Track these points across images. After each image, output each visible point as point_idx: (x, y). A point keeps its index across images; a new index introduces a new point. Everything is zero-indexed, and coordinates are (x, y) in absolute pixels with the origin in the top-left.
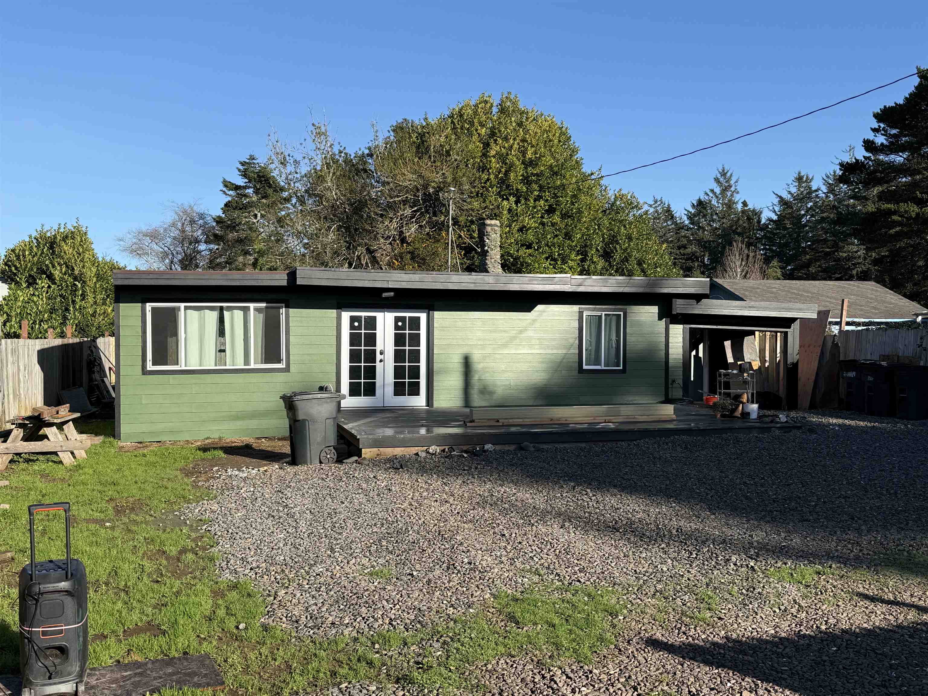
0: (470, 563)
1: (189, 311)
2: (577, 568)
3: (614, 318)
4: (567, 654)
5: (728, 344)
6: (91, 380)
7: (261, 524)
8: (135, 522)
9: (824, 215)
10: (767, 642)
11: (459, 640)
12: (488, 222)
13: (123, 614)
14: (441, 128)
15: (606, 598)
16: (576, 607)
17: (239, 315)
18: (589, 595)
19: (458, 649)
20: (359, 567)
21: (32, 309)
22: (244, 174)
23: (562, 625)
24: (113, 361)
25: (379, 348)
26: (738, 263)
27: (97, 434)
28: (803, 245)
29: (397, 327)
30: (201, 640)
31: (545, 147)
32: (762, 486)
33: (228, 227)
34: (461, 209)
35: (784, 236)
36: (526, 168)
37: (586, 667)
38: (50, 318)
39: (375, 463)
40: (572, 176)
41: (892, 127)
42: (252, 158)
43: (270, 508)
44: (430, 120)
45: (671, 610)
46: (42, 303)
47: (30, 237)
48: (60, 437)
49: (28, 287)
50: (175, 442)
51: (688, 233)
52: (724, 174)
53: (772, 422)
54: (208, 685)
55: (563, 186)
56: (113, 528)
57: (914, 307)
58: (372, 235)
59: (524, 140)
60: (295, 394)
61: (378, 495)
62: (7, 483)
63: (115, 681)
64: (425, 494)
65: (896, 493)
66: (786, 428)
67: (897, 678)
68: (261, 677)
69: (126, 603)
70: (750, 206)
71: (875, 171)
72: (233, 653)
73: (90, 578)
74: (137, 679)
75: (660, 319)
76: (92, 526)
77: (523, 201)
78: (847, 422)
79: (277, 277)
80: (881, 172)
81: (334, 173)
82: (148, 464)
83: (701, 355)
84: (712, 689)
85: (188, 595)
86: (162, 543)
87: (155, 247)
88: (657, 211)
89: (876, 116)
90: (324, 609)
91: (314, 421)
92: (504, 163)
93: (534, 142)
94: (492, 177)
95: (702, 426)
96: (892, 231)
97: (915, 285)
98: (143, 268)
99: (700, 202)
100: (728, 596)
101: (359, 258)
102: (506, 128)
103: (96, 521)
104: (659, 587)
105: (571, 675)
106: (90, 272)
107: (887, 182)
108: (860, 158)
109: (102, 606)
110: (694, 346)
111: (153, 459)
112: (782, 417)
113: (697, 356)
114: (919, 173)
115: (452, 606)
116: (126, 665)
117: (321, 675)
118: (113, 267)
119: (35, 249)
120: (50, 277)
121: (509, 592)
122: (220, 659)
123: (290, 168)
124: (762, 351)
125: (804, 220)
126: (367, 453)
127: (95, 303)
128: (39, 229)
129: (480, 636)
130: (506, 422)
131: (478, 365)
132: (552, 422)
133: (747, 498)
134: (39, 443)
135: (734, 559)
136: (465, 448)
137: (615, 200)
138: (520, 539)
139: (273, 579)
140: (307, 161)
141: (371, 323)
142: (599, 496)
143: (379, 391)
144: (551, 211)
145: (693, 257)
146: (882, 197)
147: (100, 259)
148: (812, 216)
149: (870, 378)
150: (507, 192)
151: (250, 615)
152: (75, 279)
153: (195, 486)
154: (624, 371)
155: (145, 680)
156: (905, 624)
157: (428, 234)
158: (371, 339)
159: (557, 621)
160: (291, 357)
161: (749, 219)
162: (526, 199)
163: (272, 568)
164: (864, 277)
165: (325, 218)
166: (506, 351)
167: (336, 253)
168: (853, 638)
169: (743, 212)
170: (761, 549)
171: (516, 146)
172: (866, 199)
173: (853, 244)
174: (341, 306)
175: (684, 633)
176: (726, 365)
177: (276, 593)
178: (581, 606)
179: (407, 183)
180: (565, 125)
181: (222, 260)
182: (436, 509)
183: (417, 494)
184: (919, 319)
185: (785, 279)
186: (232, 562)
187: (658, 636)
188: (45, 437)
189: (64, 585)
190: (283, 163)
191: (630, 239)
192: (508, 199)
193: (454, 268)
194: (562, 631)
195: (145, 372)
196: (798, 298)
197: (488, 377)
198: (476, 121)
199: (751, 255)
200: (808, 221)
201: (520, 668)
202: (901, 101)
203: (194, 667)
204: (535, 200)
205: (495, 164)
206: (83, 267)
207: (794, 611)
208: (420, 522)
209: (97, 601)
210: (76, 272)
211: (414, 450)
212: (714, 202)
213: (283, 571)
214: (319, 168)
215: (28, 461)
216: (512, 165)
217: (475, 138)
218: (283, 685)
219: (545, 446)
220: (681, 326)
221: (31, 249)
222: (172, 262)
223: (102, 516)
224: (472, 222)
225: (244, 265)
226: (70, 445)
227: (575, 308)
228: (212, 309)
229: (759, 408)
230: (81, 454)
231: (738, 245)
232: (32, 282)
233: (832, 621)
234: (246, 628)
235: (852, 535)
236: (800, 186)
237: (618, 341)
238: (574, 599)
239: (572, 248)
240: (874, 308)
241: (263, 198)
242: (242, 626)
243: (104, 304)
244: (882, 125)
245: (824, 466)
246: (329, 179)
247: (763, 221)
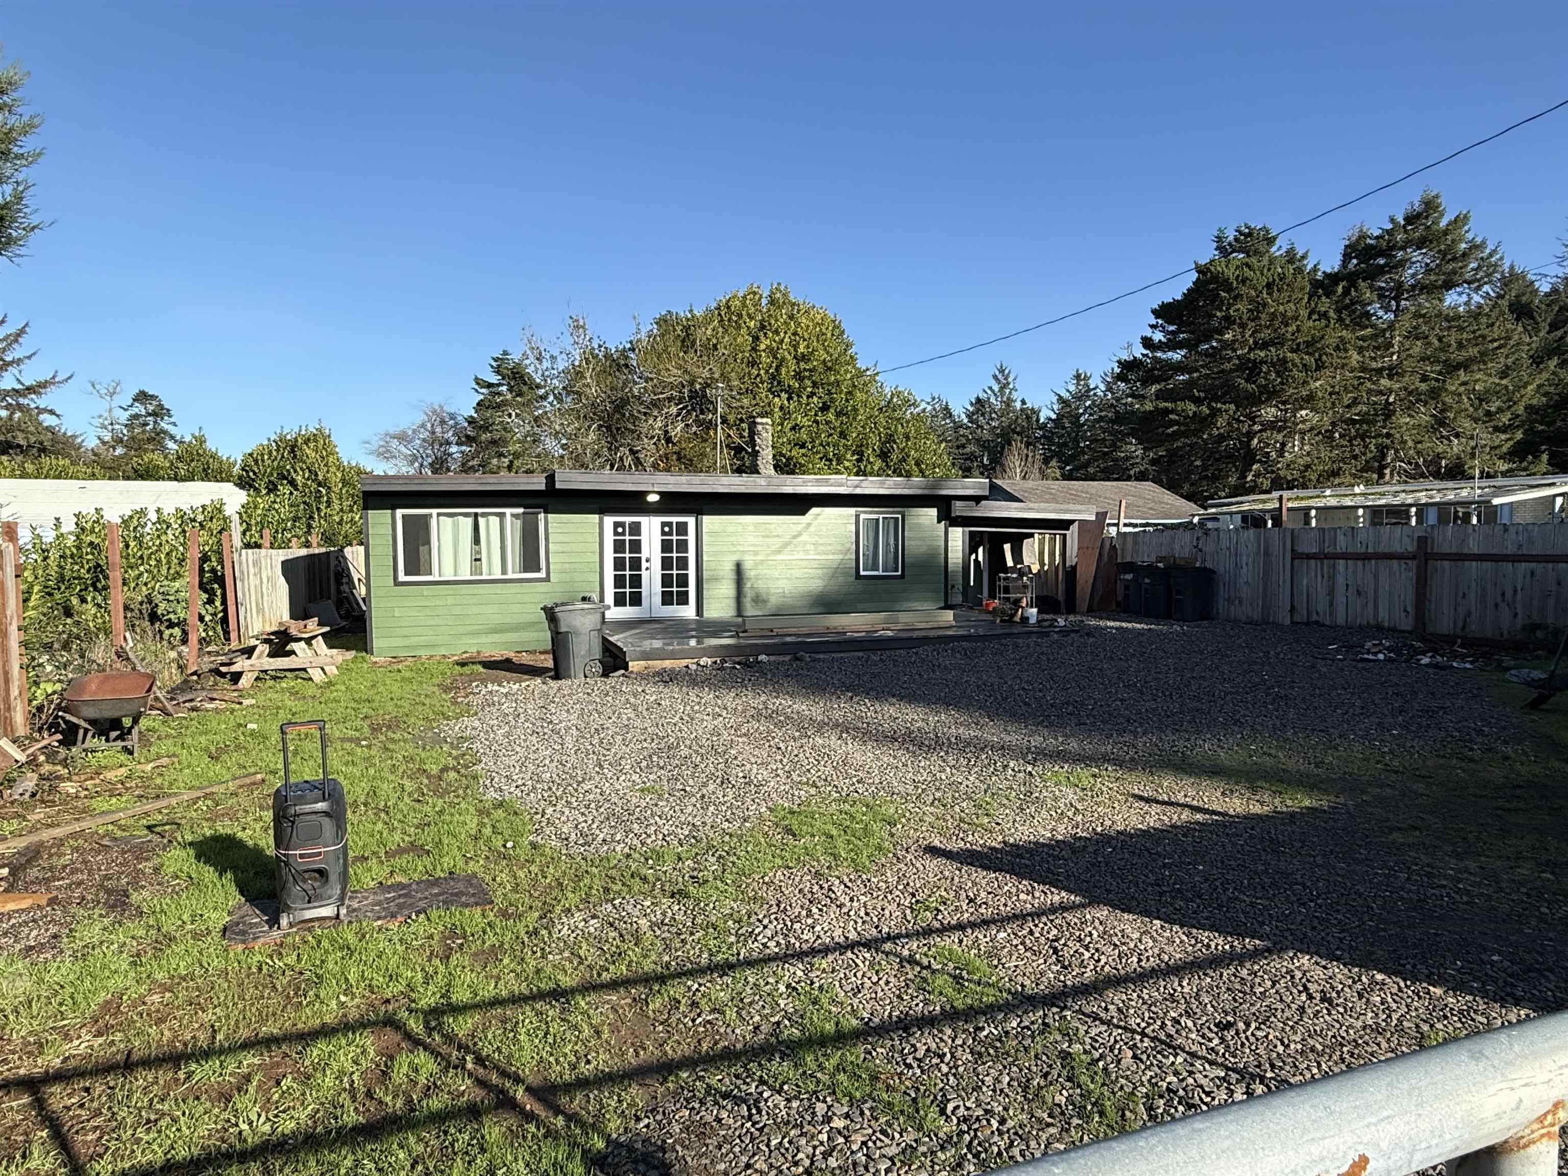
0: (745, 777)
1: (441, 518)
2: (854, 780)
3: (892, 521)
4: (845, 864)
5: (1007, 547)
6: (339, 592)
7: (525, 741)
8: (393, 741)
9: (1103, 414)
10: (1043, 845)
11: (735, 854)
12: (759, 420)
13: (384, 835)
14: (707, 320)
15: (883, 808)
16: (854, 818)
17: (494, 521)
18: (867, 806)
19: (734, 863)
20: (630, 784)
21: (273, 517)
22: (498, 371)
23: (840, 836)
24: (364, 574)
25: (644, 555)
26: (1017, 464)
27: (348, 649)
28: (1082, 445)
29: (663, 533)
30: (467, 860)
31: (818, 341)
32: (1040, 691)
33: (481, 427)
34: (729, 407)
35: (1063, 435)
36: (798, 363)
37: (864, 877)
38: (294, 526)
39: (643, 676)
40: (847, 371)
41: (1170, 323)
42: (505, 353)
43: (534, 724)
44: (695, 312)
45: (949, 817)
46: (285, 512)
47: (269, 440)
48: (310, 653)
49: (268, 494)
50: (432, 656)
51: (967, 432)
52: (1002, 371)
53: (1051, 626)
54: (477, 904)
55: (838, 383)
56: (369, 747)
57: (1190, 507)
58: (635, 435)
59: (795, 334)
60: (557, 605)
61: (647, 709)
62: (254, 701)
63: (379, 903)
64: (697, 708)
65: (1171, 694)
66: (1064, 632)
67: (1170, 876)
68: (531, 895)
69: (386, 823)
70: (1029, 405)
71: (1153, 369)
72: (502, 871)
73: (349, 799)
74: (401, 900)
75: (939, 522)
76: (347, 745)
77: (795, 398)
78: (1124, 625)
79: (535, 480)
80: (1158, 370)
81: (594, 369)
82: (403, 679)
83: (980, 558)
84: (989, 893)
85: (452, 815)
86: (422, 761)
87: (403, 449)
88: (934, 409)
89: (1154, 312)
90: (594, 826)
91: (577, 634)
92: (775, 357)
93: (806, 336)
94: (762, 372)
95: (981, 632)
96: (1170, 430)
97: (1192, 485)
98: (390, 473)
99: (978, 400)
100: (1006, 802)
101: (621, 459)
102: (777, 320)
103: (350, 740)
104: (938, 795)
105: (850, 884)
106: (335, 478)
107: (1165, 380)
108: (1139, 356)
109: (361, 827)
110: (973, 549)
111: (408, 674)
112: (1061, 622)
113: (976, 560)
114: (1197, 371)
115: (727, 820)
116: (389, 887)
117: (594, 892)
118: (359, 472)
119: (275, 453)
120: (293, 483)
121: (786, 805)
122: (488, 878)
123: (546, 364)
124: (1041, 553)
125: (1082, 419)
126: (634, 666)
127: (342, 510)
128: (278, 431)
129: (757, 849)
130: (780, 631)
131: (750, 572)
132: (828, 631)
133: (1026, 704)
134: (286, 659)
135: (1012, 764)
136: (737, 659)
137: (892, 398)
138: (796, 752)
139: (540, 796)
140: (564, 356)
141: (636, 529)
142: (877, 706)
143: (645, 601)
144: (825, 408)
145: (972, 457)
146: (1159, 395)
147: (346, 464)
148: (1091, 415)
149: (1147, 580)
150: (779, 388)
151: (517, 834)
152: (320, 484)
153: (455, 702)
154: (902, 576)
155: (410, 901)
156: (1179, 824)
157: (695, 433)
158: (636, 546)
159: (834, 832)
160: (551, 567)
161: (1028, 417)
162: (799, 396)
163: (538, 786)
164: (1142, 477)
165: (585, 417)
166: (779, 557)
167: (597, 454)
168: (1128, 839)
169: (1022, 410)
170: (1038, 754)
171: (787, 340)
172: (1144, 397)
173: (1131, 443)
174: (603, 511)
175: (962, 839)
176: (1006, 569)
177: (543, 810)
178: (859, 816)
179: (672, 379)
180: (838, 319)
181: (475, 462)
182: (710, 724)
183: (688, 708)
184: (1196, 520)
185: (1064, 479)
186: (496, 779)
187: (936, 843)
188: (293, 652)
189: (321, 806)
190: (539, 359)
191: (908, 438)
192: (779, 396)
193: (724, 469)
194: (840, 843)
195: (397, 583)
196: (1076, 498)
197: (761, 585)
198: (744, 313)
199: (1031, 454)
200: (1086, 420)
201: (797, 879)
202: (1179, 297)
203: (461, 886)
204: (808, 397)
205: (765, 359)
206: (328, 472)
207: (1070, 814)
208: (693, 736)
209: (356, 822)
210: (320, 478)
211: (685, 662)
212: (993, 400)
213: (550, 789)
214: (577, 363)
215: (274, 678)
216: (783, 359)
217: (744, 331)
218: (554, 903)
219: (821, 656)
220: (960, 529)
221: (270, 453)
222: (422, 465)
223: (358, 734)
224: (742, 420)
225: (499, 468)
226: (321, 661)
227: (852, 511)
228: (466, 515)
229: (1038, 612)
230: (332, 670)
231: (1017, 444)
232: (272, 488)
233: (1108, 823)
234: (514, 847)
235: (1127, 738)
236: (1078, 384)
237: (896, 545)
238: (853, 810)
239: (847, 448)
240: (1151, 509)
241: (517, 395)
242: (510, 844)
243: (351, 511)
244: (1160, 321)
245: (1101, 670)
246: (588, 375)
247: (1042, 420)
